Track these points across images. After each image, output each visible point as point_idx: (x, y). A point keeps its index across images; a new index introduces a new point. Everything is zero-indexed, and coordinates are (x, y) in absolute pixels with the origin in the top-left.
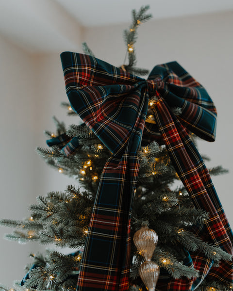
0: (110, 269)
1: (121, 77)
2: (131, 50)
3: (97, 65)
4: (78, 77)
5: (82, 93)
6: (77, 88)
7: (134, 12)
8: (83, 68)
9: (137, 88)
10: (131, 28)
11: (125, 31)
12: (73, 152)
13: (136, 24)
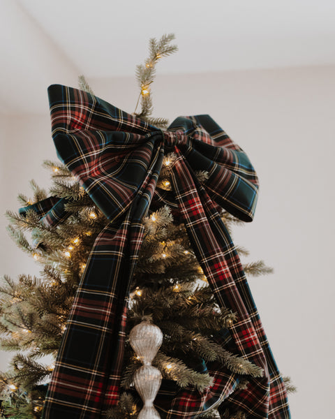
0: (94, 373)
1: (129, 123)
2: (145, 92)
3: (97, 104)
4: (69, 117)
5: (74, 137)
6: (67, 131)
7: (153, 43)
8: (76, 106)
9: (148, 140)
10: (148, 62)
11: (140, 67)
12: (54, 222)
13: (155, 58)
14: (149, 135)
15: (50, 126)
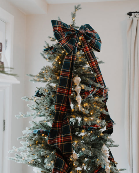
0: (66, 88)
1: (71, 29)
2: (74, 19)
3: (63, 25)
4: (57, 28)
5: (59, 34)
6: (57, 32)
7: (75, 6)
8: (59, 26)
10: (74, 12)
11: (72, 13)
12: (53, 53)
13: (76, 11)
14: (76, 32)
15: (53, 31)
